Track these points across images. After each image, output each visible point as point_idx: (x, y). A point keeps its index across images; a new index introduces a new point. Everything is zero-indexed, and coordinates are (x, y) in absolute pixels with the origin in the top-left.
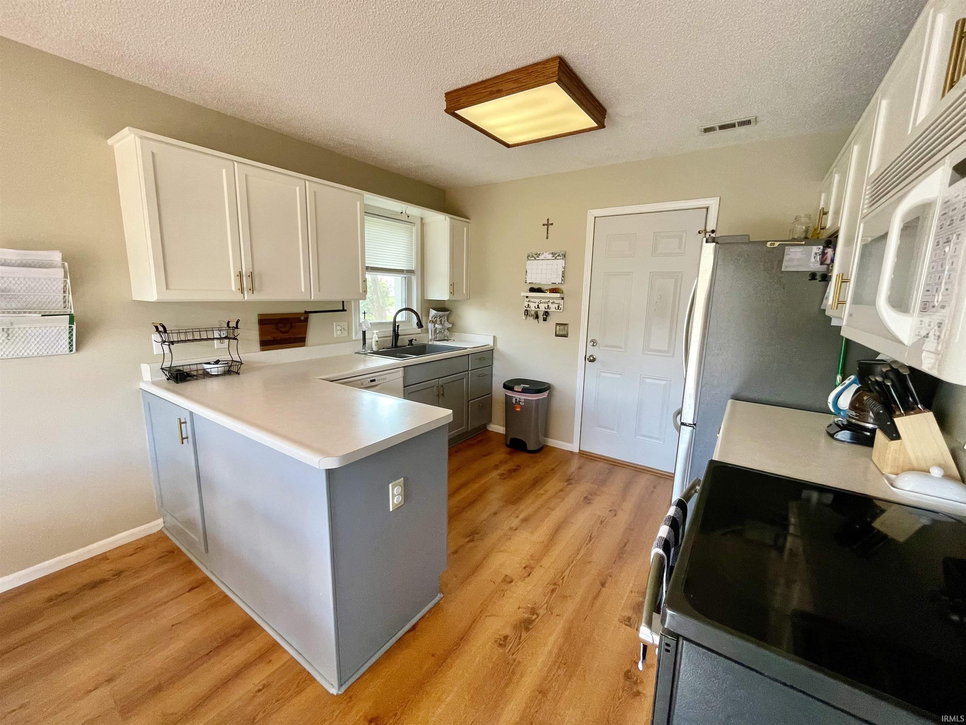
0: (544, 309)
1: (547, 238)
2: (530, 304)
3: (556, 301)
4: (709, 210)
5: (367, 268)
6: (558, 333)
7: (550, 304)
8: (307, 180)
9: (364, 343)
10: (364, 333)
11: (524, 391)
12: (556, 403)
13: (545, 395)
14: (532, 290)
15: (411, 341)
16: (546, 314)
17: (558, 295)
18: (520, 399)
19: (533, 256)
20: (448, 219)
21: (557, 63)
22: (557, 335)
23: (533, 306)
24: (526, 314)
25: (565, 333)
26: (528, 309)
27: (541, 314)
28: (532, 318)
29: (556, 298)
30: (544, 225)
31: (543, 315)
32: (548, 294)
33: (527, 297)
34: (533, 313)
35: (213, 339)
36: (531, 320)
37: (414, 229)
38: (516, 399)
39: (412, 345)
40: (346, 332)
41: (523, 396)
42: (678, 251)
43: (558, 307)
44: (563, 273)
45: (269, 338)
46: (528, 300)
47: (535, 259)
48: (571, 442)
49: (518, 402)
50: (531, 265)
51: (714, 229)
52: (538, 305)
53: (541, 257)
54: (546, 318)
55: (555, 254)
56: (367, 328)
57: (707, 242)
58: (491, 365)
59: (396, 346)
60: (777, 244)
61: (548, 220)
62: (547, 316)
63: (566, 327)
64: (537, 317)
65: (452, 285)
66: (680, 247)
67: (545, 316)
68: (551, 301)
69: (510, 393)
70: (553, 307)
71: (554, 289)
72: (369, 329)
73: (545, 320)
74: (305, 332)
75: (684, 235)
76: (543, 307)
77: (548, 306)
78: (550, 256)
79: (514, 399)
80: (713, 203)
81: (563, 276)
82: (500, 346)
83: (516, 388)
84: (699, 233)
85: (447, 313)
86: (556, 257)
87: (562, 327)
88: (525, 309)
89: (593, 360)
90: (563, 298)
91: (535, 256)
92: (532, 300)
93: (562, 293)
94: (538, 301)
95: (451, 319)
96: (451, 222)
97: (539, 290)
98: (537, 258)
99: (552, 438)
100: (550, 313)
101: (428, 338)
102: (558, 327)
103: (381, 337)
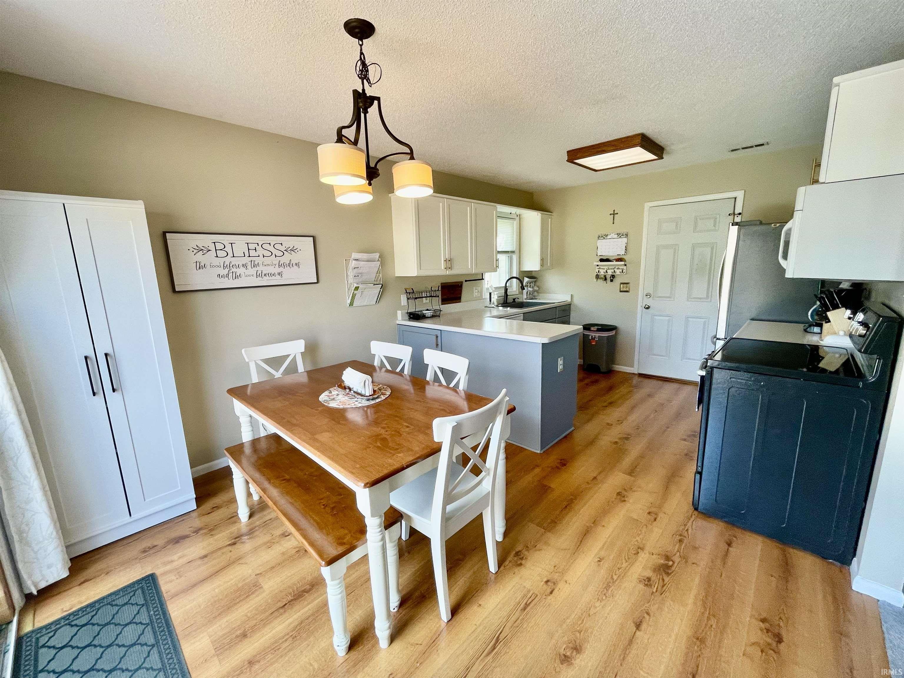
0: (611, 274)
1: (613, 223)
2: (600, 270)
3: (620, 267)
4: (737, 200)
5: (499, 252)
6: (621, 290)
7: (616, 270)
8: (473, 203)
9: (490, 301)
10: (490, 294)
11: (598, 330)
12: (621, 339)
13: (613, 333)
14: (602, 260)
15: (514, 299)
16: (613, 276)
17: (623, 263)
18: (595, 336)
19: (602, 237)
20: (540, 214)
21: (640, 136)
22: (621, 291)
23: (602, 272)
24: (597, 277)
25: (627, 289)
26: (598, 274)
27: (608, 277)
28: (602, 280)
29: (621, 265)
30: (611, 214)
31: (610, 278)
32: (615, 263)
33: (598, 265)
34: (603, 276)
35: (423, 297)
36: (600, 282)
37: (515, 222)
38: (592, 337)
39: (515, 302)
40: (480, 293)
41: (596, 333)
42: (714, 228)
43: (622, 271)
44: (626, 247)
45: (445, 297)
46: (598, 267)
47: (604, 238)
48: (632, 366)
49: (593, 339)
50: (601, 243)
51: (741, 212)
52: (606, 271)
53: (608, 237)
54: (612, 280)
55: (620, 234)
56: (492, 290)
57: (732, 225)
58: (570, 315)
59: (507, 303)
60: (778, 225)
61: (614, 211)
62: (613, 278)
63: (628, 285)
64: (606, 279)
65: (542, 260)
66: (715, 226)
67: (612, 278)
68: (617, 267)
69: (587, 333)
70: (618, 272)
71: (619, 259)
72: (494, 291)
73: (612, 281)
74: (461, 294)
75: (718, 216)
76: (610, 272)
77: (614, 271)
78: (616, 236)
79: (590, 336)
80: (740, 195)
81: (626, 250)
82: (576, 301)
83: (592, 329)
84: (729, 215)
85: (535, 280)
86: (620, 237)
87: (625, 285)
88: (596, 274)
89: (648, 308)
90: (625, 265)
91: (604, 237)
92: (602, 267)
93: (625, 261)
94: (607, 267)
95: (538, 284)
96: (542, 217)
97: (608, 260)
98: (606, 238)
99: (618, 365)
100: (616, 276)
101: (524, 298)
102: (622, 285)
103: (499, 297)
